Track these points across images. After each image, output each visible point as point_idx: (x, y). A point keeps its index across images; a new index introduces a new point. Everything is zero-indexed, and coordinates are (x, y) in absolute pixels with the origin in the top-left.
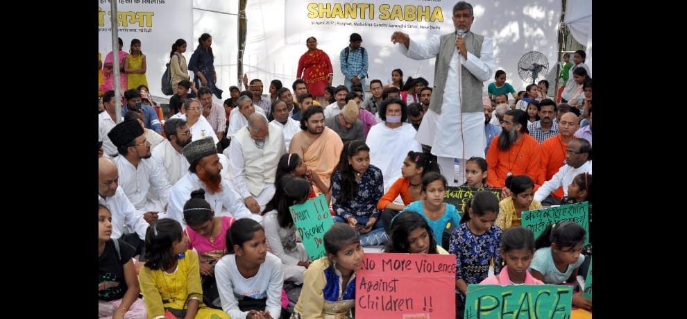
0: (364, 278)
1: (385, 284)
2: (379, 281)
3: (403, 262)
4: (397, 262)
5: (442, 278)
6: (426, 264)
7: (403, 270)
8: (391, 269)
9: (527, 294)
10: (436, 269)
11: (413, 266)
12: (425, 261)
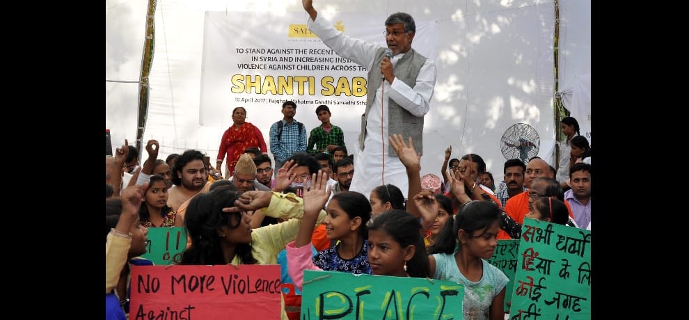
0: (141, 307)
1: (174, 315)
2: (166, 311)
3: (202, 279)
4: (194, 279)
5: (262, 303)
6: (237, 281)
7: (202, 291)
8: (185, 291)
9: (393, 293)
10: (252, 288)
11: (217, 284)
12: (236, 277)
